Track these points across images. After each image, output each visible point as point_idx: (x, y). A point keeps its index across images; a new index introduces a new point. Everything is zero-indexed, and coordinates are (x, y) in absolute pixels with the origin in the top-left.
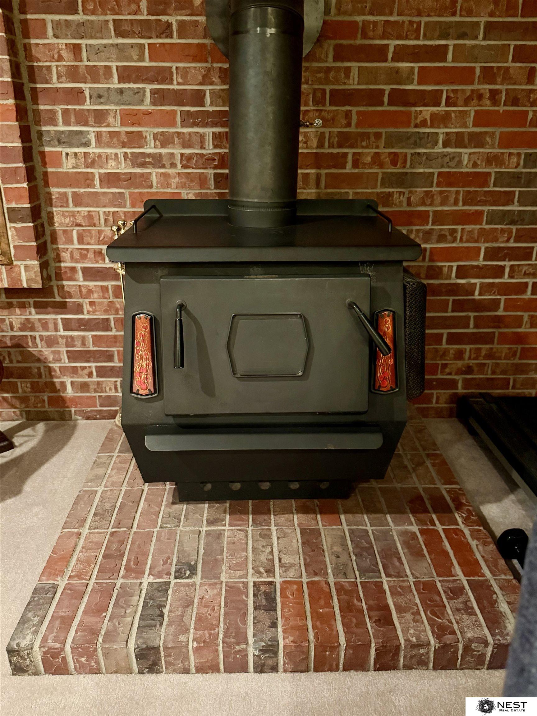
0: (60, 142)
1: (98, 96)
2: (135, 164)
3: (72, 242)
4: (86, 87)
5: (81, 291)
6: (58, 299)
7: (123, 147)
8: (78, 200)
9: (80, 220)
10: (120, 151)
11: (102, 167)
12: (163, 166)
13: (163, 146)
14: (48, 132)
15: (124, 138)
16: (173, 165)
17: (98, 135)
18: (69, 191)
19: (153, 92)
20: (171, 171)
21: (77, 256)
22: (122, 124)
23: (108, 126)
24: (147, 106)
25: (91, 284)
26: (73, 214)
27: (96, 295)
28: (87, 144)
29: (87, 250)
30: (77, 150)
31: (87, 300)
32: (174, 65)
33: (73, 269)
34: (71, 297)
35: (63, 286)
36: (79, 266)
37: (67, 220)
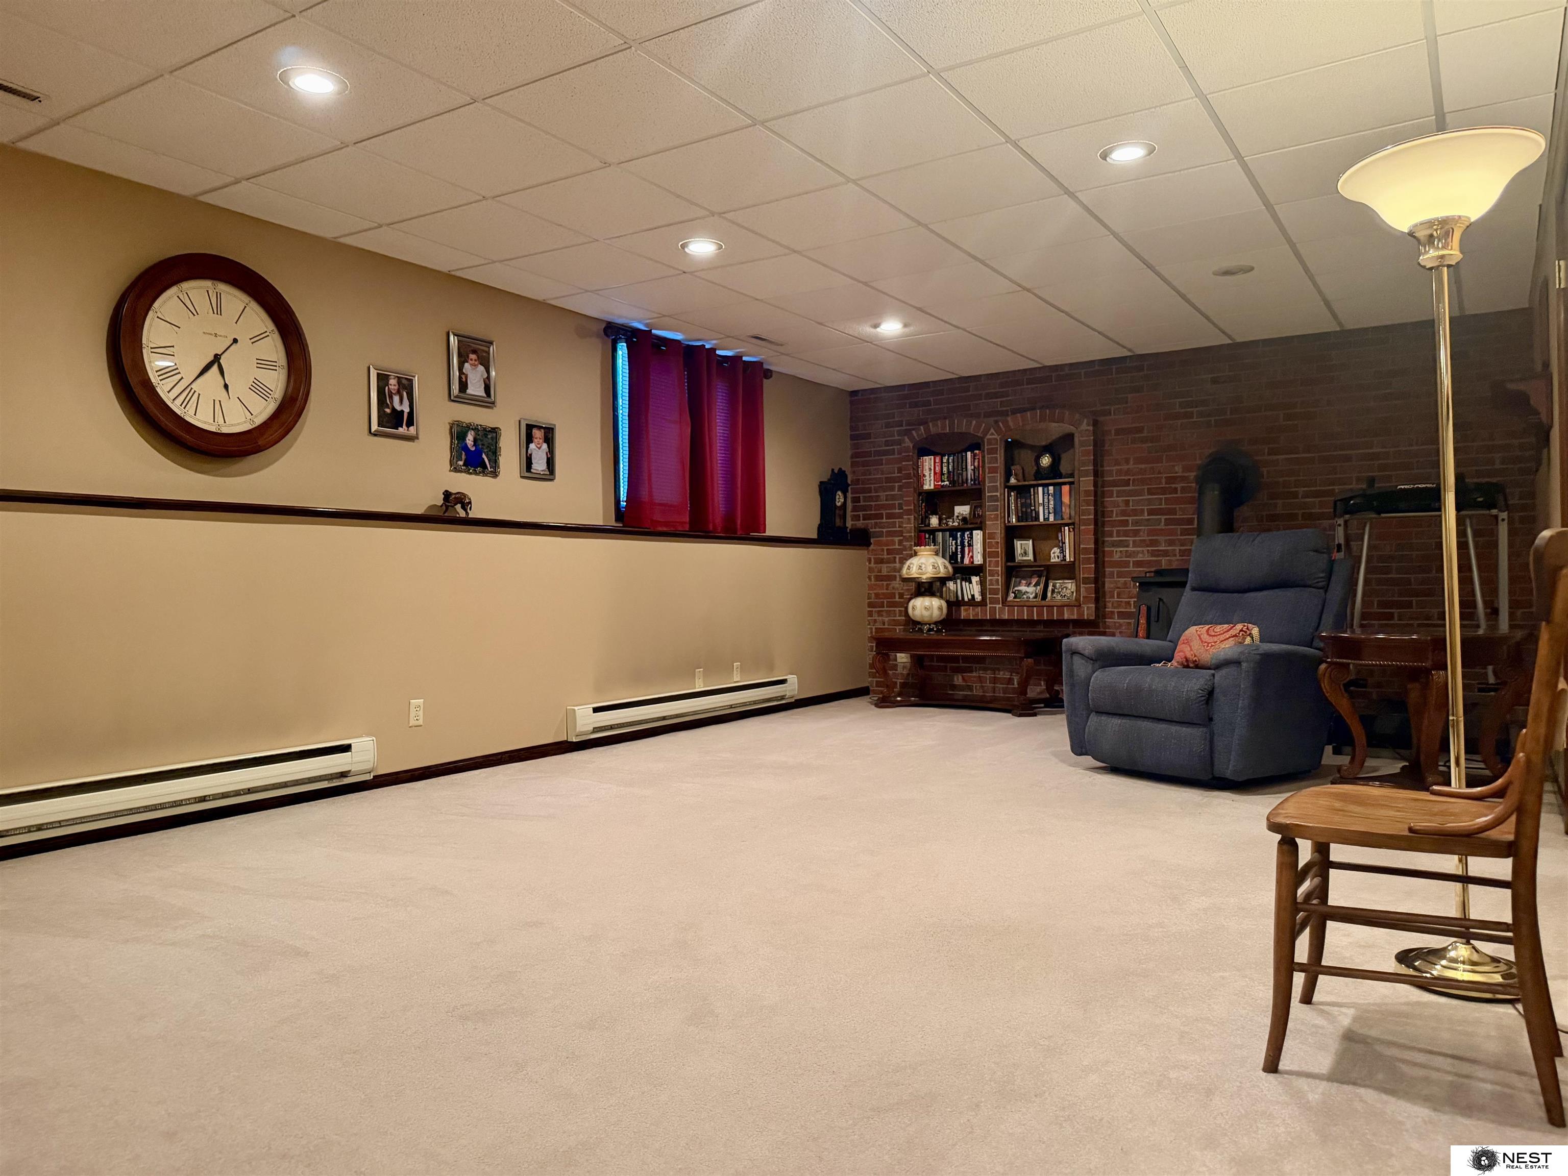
0: (1113, 546)
1: (1136, 523)
2: (1152, 556)
3: (1113, 597)
4: (1130, 519)
5: (1115, 626)
6: (1102, 630)
7: (1147, 546)
8: (1120, 575)
9: (1119, 585)
10: (1145, 549)
11: (1134, 557)
12: (1169, 556)
13: (1170, 545)
14: (1108, 541)
15: (1148, 542)
16: (1175, 555)
17: (1134, 541)
18: (1115, 570)
19: (1166, 519)
20: (1173, 558)
21: (1115, 605)
22: (1148, 536)
23: (1140, 537)
24: (1162, 526)
25: (1121, 621)
26: (1116, 582)
27: (1124, 628)
28: (1128, 546)
29: (1121, 601)
30: (1121, 549)
31: (1118, 631)
32: (1177, 506)
33: (1112, 612)
34: (1109, 628)
35: (1105, 622)
36: (1116, 610)
37: (1112, 586)
